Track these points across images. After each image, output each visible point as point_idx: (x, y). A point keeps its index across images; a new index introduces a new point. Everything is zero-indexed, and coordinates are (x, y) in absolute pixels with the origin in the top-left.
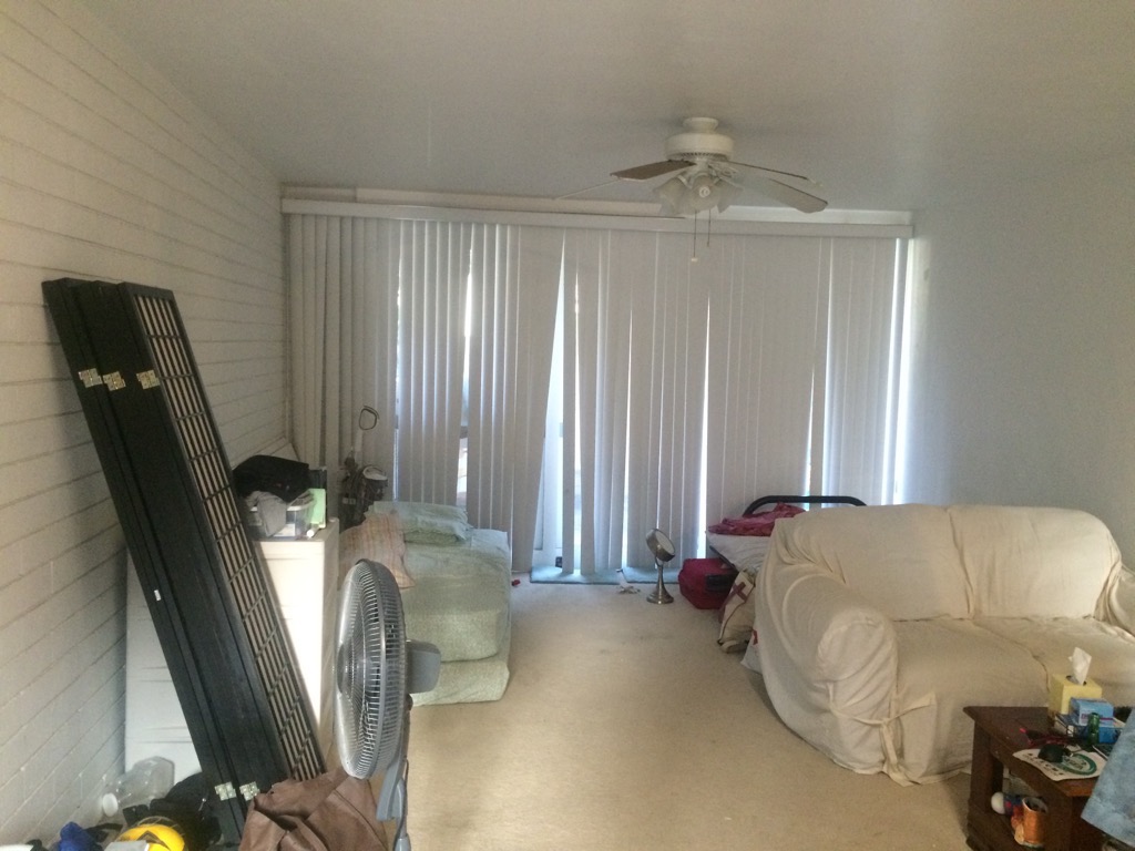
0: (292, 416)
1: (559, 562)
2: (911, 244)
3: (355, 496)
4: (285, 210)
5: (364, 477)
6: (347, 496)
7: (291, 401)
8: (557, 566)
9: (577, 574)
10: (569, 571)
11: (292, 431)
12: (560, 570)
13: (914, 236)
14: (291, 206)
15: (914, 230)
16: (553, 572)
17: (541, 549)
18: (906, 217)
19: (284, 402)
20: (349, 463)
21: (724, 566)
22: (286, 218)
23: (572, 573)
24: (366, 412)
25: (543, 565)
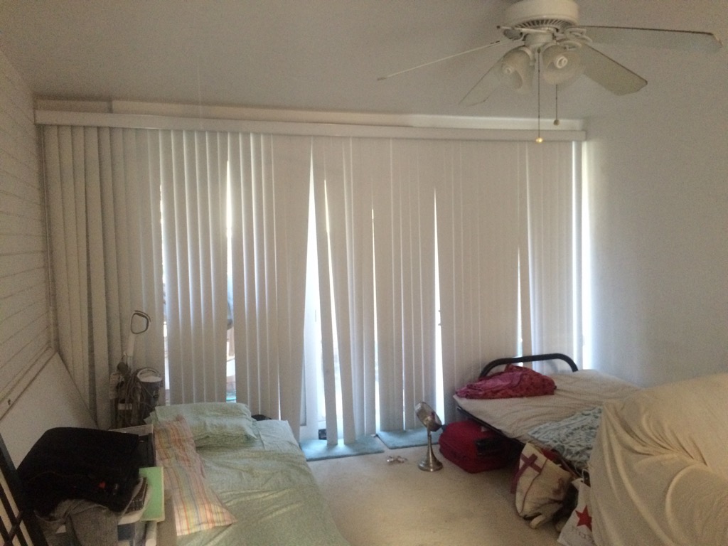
0: (56, 325)
1: (322, 434)
2: (585, 146)
3: (131, 401)
4: (39, 121)
5: (139, 380)
6: (123, 402)
7: (55, 310)
8: (320, 438)
9: (341, 445)
10: (333, 445)
11: (57, 339)
12: (324, 443)
13: (587, 139)
14: (45, 117)
15: (587, 133)
16: (318, 447)
17: (305, 424)
18: (577, 124)
19: (48, 312)
20: (123, 368)
21: (483, 430)
22: (41, 129)
23: (337, 444)
24: (136, 315)
25: (309, 440)
